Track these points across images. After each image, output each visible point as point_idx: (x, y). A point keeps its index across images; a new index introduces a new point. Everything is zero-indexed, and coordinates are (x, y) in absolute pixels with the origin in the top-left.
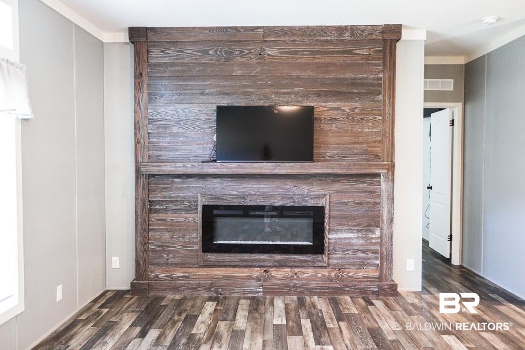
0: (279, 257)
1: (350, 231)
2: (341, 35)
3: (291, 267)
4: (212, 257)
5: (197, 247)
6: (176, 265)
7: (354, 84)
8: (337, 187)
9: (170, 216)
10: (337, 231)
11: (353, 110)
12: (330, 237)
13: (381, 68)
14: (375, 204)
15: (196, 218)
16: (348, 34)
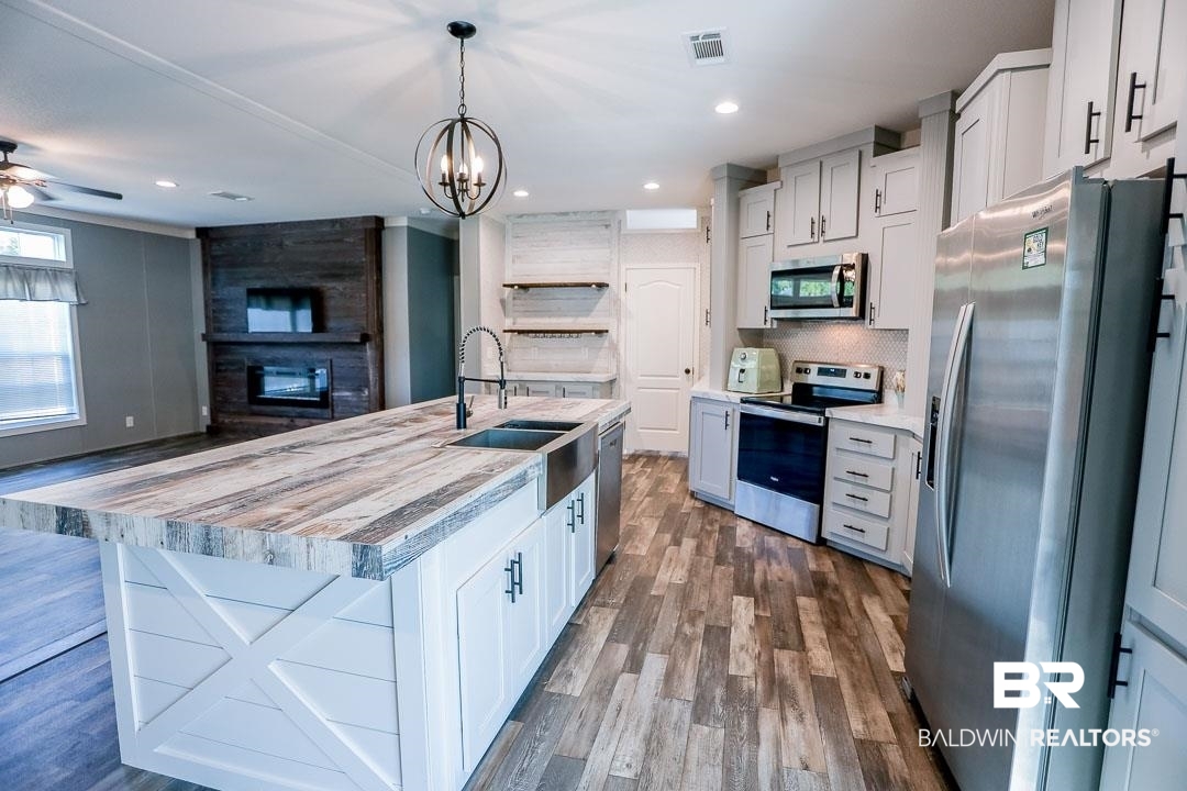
0: (299, 410)
1: (348, 390)
2: (333, 226)
3: (308, 418)
4: (256, 408)
5: (245, 400)
6: (235, 413)
7: (344, 266)
8: (337, 353)
9: (229, 374)
10: (338, 390)
11: (345, 289)
12: (335, 394)
13: (363, 253)
14: (364, 367)
15: (244, 375)
16: (338, 226)
